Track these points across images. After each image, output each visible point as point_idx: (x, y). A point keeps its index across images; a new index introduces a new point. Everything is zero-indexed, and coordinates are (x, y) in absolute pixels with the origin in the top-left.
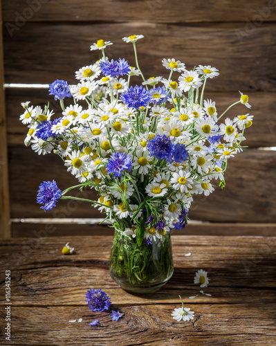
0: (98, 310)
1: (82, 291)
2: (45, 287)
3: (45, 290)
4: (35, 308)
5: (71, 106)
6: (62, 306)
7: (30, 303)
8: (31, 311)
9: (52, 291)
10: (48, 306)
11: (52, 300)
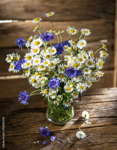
0: (44, 135)
1: (36, 126)
2: (20, 125)
3: (20, 126)
4: (17, 137)
5: (28, 53)
6: (28, 134)
7: (15, 134)
8: (16, 138)
9: (23, 127)
10: (23, 135)
11: (24, 132)
